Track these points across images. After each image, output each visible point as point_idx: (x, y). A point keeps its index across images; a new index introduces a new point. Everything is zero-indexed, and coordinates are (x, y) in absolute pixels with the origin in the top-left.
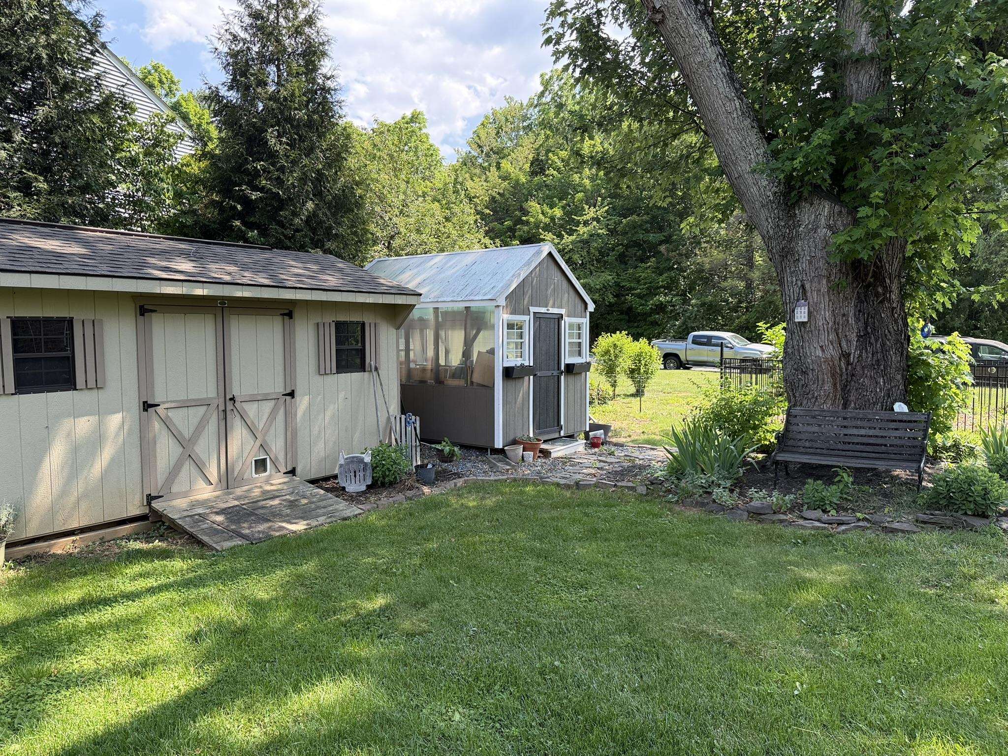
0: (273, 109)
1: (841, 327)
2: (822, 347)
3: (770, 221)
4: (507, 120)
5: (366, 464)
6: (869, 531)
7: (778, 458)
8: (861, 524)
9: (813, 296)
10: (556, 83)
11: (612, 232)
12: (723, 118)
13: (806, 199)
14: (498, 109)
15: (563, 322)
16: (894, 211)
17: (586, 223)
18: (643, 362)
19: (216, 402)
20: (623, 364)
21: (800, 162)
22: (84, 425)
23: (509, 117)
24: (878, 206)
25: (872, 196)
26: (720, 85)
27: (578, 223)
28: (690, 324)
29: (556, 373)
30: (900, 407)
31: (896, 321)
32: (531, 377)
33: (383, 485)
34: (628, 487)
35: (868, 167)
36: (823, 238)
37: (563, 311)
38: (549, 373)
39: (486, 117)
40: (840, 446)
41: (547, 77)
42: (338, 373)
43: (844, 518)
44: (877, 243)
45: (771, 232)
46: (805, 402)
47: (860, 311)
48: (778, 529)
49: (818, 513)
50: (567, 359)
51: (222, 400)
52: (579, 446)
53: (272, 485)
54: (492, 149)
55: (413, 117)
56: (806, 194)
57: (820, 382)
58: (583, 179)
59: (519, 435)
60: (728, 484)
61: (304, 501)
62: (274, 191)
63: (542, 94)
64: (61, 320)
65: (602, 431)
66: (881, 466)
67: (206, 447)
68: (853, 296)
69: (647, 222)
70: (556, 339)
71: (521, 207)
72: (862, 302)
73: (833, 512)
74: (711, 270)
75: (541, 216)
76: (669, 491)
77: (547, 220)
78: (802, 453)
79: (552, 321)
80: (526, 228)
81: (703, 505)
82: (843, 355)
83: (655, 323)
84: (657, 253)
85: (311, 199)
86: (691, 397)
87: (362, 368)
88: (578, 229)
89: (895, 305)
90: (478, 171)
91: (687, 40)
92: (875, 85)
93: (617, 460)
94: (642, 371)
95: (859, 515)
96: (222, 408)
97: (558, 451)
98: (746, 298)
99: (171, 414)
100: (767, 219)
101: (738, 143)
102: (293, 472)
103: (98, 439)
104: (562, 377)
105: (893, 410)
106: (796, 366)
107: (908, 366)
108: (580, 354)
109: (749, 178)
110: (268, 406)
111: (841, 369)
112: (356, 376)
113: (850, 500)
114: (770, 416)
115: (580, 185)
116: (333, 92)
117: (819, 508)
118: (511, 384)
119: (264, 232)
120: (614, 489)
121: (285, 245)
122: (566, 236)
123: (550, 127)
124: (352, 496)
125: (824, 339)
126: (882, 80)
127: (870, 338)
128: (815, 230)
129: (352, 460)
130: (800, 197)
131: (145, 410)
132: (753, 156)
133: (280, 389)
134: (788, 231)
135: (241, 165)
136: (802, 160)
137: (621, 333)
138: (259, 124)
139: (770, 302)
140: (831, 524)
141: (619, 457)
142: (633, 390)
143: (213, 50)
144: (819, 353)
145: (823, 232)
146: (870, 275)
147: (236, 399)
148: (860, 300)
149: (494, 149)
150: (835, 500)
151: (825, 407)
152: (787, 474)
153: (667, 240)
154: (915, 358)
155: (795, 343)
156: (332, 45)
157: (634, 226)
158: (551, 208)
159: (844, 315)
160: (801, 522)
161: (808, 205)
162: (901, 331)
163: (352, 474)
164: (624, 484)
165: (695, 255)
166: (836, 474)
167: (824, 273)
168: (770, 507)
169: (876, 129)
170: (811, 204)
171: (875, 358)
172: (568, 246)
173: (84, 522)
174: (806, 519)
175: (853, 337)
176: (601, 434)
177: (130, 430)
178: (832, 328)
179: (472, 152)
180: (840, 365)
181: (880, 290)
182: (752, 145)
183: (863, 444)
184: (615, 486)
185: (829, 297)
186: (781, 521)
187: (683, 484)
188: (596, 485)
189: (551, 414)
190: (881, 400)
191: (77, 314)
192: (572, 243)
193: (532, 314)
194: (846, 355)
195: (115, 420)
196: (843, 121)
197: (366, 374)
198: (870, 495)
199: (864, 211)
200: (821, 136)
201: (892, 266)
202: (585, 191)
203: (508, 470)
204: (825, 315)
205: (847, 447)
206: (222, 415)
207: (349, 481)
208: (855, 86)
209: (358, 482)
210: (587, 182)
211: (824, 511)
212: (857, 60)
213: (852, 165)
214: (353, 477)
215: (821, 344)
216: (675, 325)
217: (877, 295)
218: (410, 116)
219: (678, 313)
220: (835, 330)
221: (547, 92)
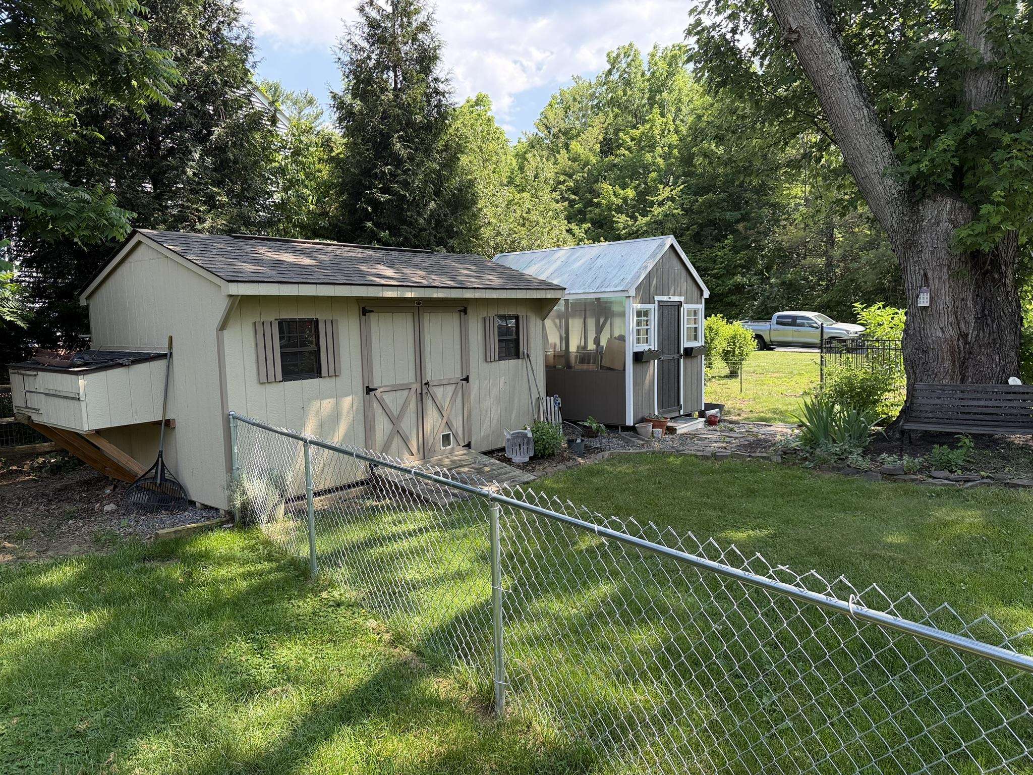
0: (398, 116)
1: (959, 310)
2: (942, 328)
3: (894, 216)
4: (575, 100)
5: (529, 438)
6: (993, 487)
7: (905, 427)
8: (985, 481)
9: (935, 284)
10: (624, 61)
11: (687, 211)
12: (851, 125)
13: (929, 197)
14: (565, 89)
15: (682, 309)
16: (1011, 206)
17: (661, 204)
18: (737, 344)
19: (414, 387)
20: (719, 347)
21: (926, 166)
22: (327, 405)
23: (577, 96)
24: (999, 204)
25: (994, 195)
26: (850, 95)
27: (652, 204)
28: (771, 304)
29: (676, 356)
30: (1014, 381)
31: (1010, 303)
32: (656, 361)
33: (543, 457)
34: (763, 458)
35: (988, 167)
36: (944, 231)
37: (682, 299)
38: (670, 357)
39: (554, 98)
40: (961, 416)
41: (614, 55)
42: (499, 360)
43: (969, 477)
44: (998, 236)
45: (896, 226)
46: (925, 378)
47: (977, 296)
48: (912, 486)
49: (946, 473)
50: (686, 344)
51: (419, 385)
52: (699, 424)
53: (456, 456)
54: (560, 131)
55: (477, 100)
56: (930, 192)
57: (940, 360)
58: (656, 158)
59: (646, 415)
60: (860, 451)
61: (487, 469)
62: (402, 193)
63: (609, 72)
64: (310, 321)
65: (718, 410)
66: (998, 433)
67: (408, 424)
68: (972, 282)
69: (724, 200)
70: (676, 325)
71: (591, 187)
72: (980, 287)
73: (959, 472)
74: (790, 248)
75: (613, 198)
76: (806, 459)
77: (620, 202)
78: (926, 423)
79: (673, 308)
80: (597, 211)
81: (839, 469)
82: (962, 336)
83: (732, 304)
84: (735, 232)
85: (434, 200)
86: (785, 377)
87: (517, 356)
88: (652, 209)
89: (1009, 289)
90: (545, 153)
91: (820, 56)
92: (993, 90)
93: (741, 436)
94: (737, 353)
95: (983, 473)
96: (419, 391)
97: (683, 428)
98: (827, 275)
99: (385, 396)
100: (892, 216)
101: (865, 147)
102: (468, 446)
103: (336, 416)
104: (682, 360)
105: (1007, 383)
106: (917, 346)
107: (1021, 344)
108: (696, 338)
109: (876, 180)
110: (450, 389)
111: (959, 348)
112: (512, 362)
113: (972, 462)
114: (889, 391)
115: (654, 164)
116: (447, 95)
117: (945, 468)
118: (639, 367)
119: (395, 232)
120: (749, 459)
121: (413, 243)
122: (640, 218)
123: (619, 105)
124: (519, 466)
125: (944, 322)
126: (999, 85)
127: (987, 319)
128: (938, 223)
129: (516, 436)
130: (924, 195)
131: (368, 393)
132: (879, 158)
133: (459, 375)
134: (911, 225)
135: (370, 170)
136: (927, 163)
137: (716, 316)
138: (386, 130)
139: (852, 281)
140: (958, 481)
141: (741, 433)
142: (727, 371)
143: (337, 60)
144: (939, 334)
145: (945, 225)
146: (988, 262)
147: (430, 384)
148: (978, 286)
149: (563, 130)
150: (960, 462)
151: (944, 382)
152: (911, 442)
153: (744, 218)
154: (1027, 336)
155: (917, 325)
156: (443, 49)
157: (710, 205)
158: (624, 189)
159: (963, 299)
160: (931, 480)
161: (931, 202)
162: (1015, 313)
163: (518, 447)
164: (757, 454)
165: (773, 233)
166: (959, 440)
167: (945, 262)
168: (902, 468)
169: (996, 134)
170: (934, 201)
171: (992, 338)
172: (641, 228)
173: (328, 485)
174: (934, 478)
175: (972, 319)
176: (717, 413)
177: (357, 409)
178: (951, 311)
179: (540, 134)
180: (958, 345)
181: (996, 276)
182: (878, 148)
183: (981, 414)
184: (750, 456)
185: (949, 284)
186: (913, 480)
187: (818, 451)
188: (733, 456)
189: (672, 396)
190: (996, 375)
191: (321, 316)
192: (647, 224)
193: (656, 303)
194: (964, 336)
195: (347, 401)
196: (965, 128)
197: (520, 360)
198: (990, 457)
199: (986, 209)
200: (946, 141)
201: (1007, 255)
202: (658, 170)
203: (643, 445)
204: (946, 299)
205: (968, 417)
206: (419, 396)
207: (515, 454)
208: (974, 92)
209: (522, 454)
210: (660, 161)
211: (951, 472)
212: (977, 69)
213: (972, 164)
214: (518, 450)
215: (941, 325)
216: (754, 306)
217: (994, 280)
218: (475, 99)
219: (757, 294)
220: (955, 313)
221: (615, 70)
